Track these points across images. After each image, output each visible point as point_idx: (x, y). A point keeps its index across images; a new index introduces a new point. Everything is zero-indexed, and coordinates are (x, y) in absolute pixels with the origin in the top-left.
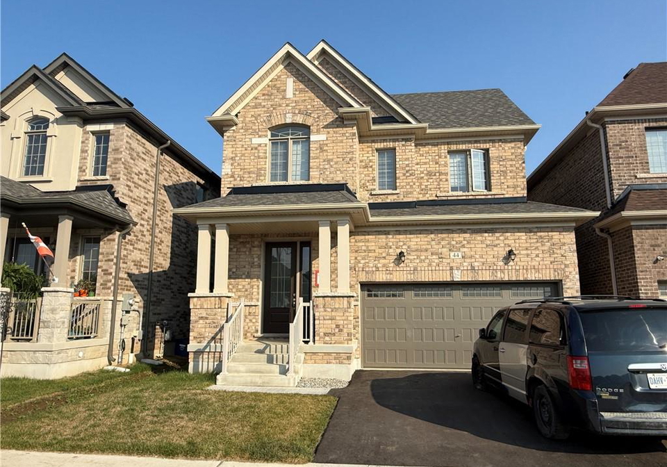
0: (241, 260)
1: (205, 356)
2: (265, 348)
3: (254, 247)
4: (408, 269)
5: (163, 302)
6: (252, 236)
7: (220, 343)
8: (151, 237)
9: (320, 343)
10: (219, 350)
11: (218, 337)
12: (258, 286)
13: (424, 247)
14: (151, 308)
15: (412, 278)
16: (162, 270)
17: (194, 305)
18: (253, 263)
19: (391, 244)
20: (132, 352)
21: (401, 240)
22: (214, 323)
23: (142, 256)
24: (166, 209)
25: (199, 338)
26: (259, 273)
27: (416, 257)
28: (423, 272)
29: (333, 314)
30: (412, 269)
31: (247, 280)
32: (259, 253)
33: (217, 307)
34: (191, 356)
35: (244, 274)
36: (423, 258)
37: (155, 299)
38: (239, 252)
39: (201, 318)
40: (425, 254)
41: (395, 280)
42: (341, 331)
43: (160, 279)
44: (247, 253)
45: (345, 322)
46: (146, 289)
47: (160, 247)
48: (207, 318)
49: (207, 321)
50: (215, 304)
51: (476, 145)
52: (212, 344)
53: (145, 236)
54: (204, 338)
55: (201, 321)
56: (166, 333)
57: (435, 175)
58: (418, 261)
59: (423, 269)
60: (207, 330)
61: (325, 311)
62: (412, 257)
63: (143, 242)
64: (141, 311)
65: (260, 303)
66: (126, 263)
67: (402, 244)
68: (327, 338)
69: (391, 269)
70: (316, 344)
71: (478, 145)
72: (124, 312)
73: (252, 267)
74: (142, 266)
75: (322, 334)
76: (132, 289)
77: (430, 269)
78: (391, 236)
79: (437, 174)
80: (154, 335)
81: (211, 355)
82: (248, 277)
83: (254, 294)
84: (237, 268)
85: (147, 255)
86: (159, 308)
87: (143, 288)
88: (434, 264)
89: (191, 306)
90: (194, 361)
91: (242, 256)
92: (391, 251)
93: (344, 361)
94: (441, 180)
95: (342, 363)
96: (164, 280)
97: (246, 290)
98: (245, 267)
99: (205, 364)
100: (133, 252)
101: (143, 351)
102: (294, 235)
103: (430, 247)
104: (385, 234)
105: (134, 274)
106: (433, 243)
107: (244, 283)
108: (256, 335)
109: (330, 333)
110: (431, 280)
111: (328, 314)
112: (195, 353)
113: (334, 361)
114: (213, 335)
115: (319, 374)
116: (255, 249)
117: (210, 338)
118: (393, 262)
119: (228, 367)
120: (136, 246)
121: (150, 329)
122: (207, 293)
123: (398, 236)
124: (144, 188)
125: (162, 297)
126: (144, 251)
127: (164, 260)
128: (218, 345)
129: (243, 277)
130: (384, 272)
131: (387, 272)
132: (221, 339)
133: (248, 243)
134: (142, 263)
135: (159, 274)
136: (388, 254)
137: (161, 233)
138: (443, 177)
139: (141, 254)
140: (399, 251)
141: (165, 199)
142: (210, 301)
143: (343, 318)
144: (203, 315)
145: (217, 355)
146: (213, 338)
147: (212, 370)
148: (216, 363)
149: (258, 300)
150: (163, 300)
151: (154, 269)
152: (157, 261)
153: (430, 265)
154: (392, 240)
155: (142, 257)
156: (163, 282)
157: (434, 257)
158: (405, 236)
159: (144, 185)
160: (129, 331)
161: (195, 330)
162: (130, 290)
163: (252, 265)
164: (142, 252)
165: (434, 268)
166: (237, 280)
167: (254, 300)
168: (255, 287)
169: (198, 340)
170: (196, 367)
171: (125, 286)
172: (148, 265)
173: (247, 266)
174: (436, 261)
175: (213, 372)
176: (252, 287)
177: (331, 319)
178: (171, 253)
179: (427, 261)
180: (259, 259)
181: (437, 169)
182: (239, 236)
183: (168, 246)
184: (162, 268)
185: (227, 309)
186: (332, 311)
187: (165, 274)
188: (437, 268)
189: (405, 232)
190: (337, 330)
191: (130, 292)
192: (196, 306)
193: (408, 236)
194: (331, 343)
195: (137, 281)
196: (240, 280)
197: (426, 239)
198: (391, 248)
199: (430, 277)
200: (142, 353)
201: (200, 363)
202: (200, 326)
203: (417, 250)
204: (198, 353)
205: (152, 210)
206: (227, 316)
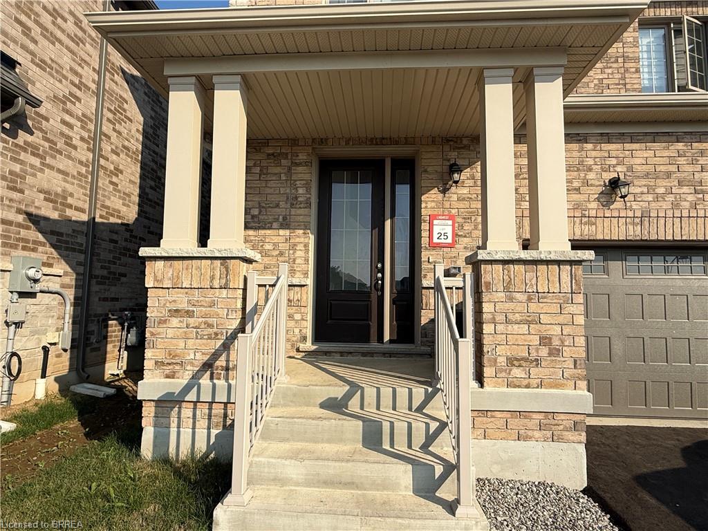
0: (268, 191)
1: (187, 412)
2: (348, 396)
3: (298, 165)
4: (630, 214)
5: (123, 279)
6: (294, 142)
7: (227, 380)
8: (91, 155)
9: (497, 385)
10: (222, 397)
11: (221, 362)
12: (306, 246)
13: (663, 168)
14: (95, 288)
15: (638, 232)
16: (120, 221)
17: (156, 280)
18: (296, 198)
19: (591, 162)
20: (43, 376)
21: (613, 154)
22: (210, 326)
23: (67, 186)
24: (128, 114)
25: (170, 365)
26: (307, 219)
27: (645, 190)
28: (662, 221)
29: (533, 307)
30: (638, 214)
31: (282, 232)
32: (307, 177)
33: (216, 284)
34: (148, 412)
35: (277, 220)
36: (661, 190)
37: (105, 272)
38: (267, 174)
39: (176, 312)
40: (666, 183)
41: (600, 237)
42: (554, 352)
43: (115, 237)
44: (283, 177)
45: (567, 330)
46: (81, 252)
47: (114, 179)
48: (190, 314)
49: (191, 321)
50: (212, 278)
51: (689, 9)
52: (205, 381)
53: (75, 148)
54: (181, 364)
55: (175, 322)
56: (128, 332)
57: (617, 61)
58: (650, 198)
59: (662, 214)
60: (190, 342)
61: (511, 299)
62: (638, 190)
63: (69, 157)
64: (70, 295)
65: (310, 281)
66: (22, 191)
67: (614, 161)
68: (517, 372)
69: (593, 213)
70: (487, 388)
71: (695, 9)
72: (16, 296)
73: (292, 204)
74: (70, 206)
75: (502, 361)
76: (40, 249)
77: (677, 214)
78: (590, 146)
79: (620, 60)
80: (105, 338)
81: (203, 410)
82: (285, 225)
83: (298, 261)
84: (260, 207)
85: (82, 187)
86: (113, 289)
87: (74, 250)
88: (687, 204)
89: (149, 282)
90: (155, 426)
91: (271, 184)
92: (591, 176)
93: (566, 434)
94: (627, 70)
95: (560, 439)
96: (126, 240)
97: (281, 254)
98: (277, 206)
99: (186, 432)
100: (42, 171)
101: (77, 370)
102: (382, 141)
103: (674, 168)
104: (579, 141)
105: (46, 219)
106: (682, 161)
107: (276, 239)
108: (302, 346)
109: (525, 359)
110: (678, 237)
111: (520, 308)
112: (159, 403)
113: (537, 434)
114: (206, 358)
115: (496, 469)
116: (300, 169)
117: (198, 364)
118: (598, 199)
119: (251, 465)
120: (48, 160)
121: (93, 327)
122: (192, 248)
123: (606, 147)
124: (71, 51)
125: (122, 270)
126: (73, 177)
127: (124, 204)
128: (221, 383)
129: (275, 225)
130: (577, 220)
131: (585, 220)
132: (227, 369)
133: (285, 156)
134: (70, 200)
135: (112, 228)
136: (586, 183)
137: (118, 154)
138: (632, 65)
139: (66, 181)
140: (608, 176)
141: (125, 96)
142: (199, 268)
143: (561, 319)
144: (180, 307)
145: (218, 410)
146: (208, 366)
147: (204, 449)
148: (214, 432)
149: (306, 274)
150: (125, 275)
151: (101, 217)
152: (108, 203)
153: (675, 206)
154: (594, 154)
155: (70, 188)
156: (122, 243)
157: (685, 189)
158: (619, 146)
159: (72, 45)
160: (33, 333)
161: (160, 343)
162: (34, 250)
163: (293, 201)
164: (69, 179)
165: (685, 213)
166: (262, 232)
167: (298, 274)
168: (300, 247)
169: (168, 369)
170: (161, 439)
171: (18, 240)
172: (86, 206)
173: (282, 204)
174: (690, 198)
175: (206, 455)
176: (293, 247)
177: (529, 323)
178: (140, 196)
179: (671, 198)
180: (308, 190)
181: (621, 50)
182: (266, 142)
183: (133, 183)
184: (119, 217)
185: (245, 290)
186: (529, 299)
187: (127, 230)
188: (693, 214)
189: (621, 138)
190: (544, 352)
191: (33, 255)
192: (161, 281)
193: (627, 146)
194: (528, 386)
195: (53, 233)
196: (268, 232)
197: (666, 153)
198: (590, 170)
199: (677, 231)
200: (74, 373)
201: (173, 430)
202: (170, 333)
203: (647, 175)
204: (167, 403)
205: (95, 105)
206: (244, 309)
